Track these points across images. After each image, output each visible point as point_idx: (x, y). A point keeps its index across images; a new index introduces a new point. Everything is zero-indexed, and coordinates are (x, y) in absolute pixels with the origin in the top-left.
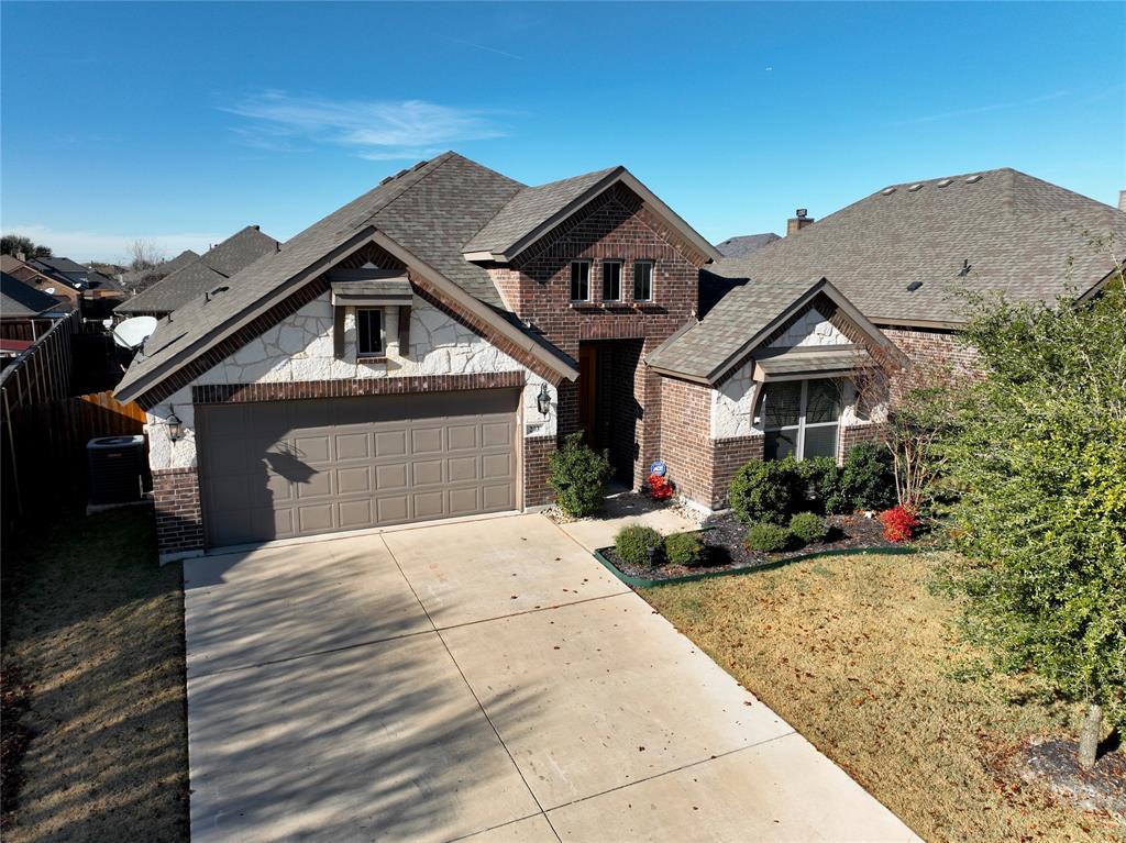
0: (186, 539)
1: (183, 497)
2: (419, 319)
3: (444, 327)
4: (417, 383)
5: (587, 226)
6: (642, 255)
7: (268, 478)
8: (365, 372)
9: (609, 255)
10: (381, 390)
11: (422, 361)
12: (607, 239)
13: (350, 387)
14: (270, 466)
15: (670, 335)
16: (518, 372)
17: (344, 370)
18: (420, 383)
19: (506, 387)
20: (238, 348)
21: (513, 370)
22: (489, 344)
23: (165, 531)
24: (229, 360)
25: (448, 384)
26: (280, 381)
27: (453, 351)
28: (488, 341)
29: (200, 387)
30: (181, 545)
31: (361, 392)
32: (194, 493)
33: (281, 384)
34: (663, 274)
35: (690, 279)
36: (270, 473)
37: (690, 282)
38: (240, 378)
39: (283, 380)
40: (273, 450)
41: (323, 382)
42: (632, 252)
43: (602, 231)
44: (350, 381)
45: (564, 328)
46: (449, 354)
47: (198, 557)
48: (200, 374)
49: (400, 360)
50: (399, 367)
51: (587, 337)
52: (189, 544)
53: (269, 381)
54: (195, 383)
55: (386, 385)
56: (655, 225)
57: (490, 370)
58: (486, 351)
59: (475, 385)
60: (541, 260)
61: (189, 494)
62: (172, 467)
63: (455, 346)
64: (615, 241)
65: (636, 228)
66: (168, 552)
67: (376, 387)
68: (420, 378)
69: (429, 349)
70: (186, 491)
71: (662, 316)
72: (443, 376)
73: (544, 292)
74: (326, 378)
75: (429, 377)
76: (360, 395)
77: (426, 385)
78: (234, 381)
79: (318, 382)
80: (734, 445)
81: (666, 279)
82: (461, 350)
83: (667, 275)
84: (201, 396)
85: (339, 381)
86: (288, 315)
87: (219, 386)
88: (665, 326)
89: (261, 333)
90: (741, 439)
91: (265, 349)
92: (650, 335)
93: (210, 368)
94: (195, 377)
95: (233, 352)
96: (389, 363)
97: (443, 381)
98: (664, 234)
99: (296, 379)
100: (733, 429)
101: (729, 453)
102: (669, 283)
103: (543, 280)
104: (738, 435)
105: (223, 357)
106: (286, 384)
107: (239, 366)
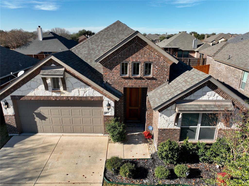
0: (14, 131)
1: (12, 121)
2: (69, 80)
3: (76, 83)
4: (69, 98)
5: (126, 51)
6: (147, 60)
7: (35, 118)
8: (54, 94)
9: (134, 60)
10: (59, 99)
11: (71, 92)
12: (134, 56)
13: (51, 98)
14: (35, 115)
15: (157, 87)
16: (101, 97)
17: (48, 93)
18: (70, 98)
19: (97, 101)
20: (20, 87)
21: (99, 96)
22: (91, 88)
23: (9, 129)
24: (18, 89)
25: (79, 99)
26: (32, 95)
27: (80, 90)
28: (91, 87)
29: (12, 96)
30: (13, 132)
31: (54, 99)
32: (14, 121)
33: (32, 96)
34: (155, 67)
35: (166, 69)
36: (35, 117)
37: (166, 70)
38: (22, 94)
39: (33, 95)
40: (36, 112)
41: (43, 96)
42: (143, 59)
43: (132, 53)
44: (50, 96)
45: (118, 83)
46: (79, 90)
47: (17, 135)
48: (12, 93)
49: (64, 91)
50: (64, 93)
51: (126, 86)
52: (14, 132)
53: (29, 95)
54: (11, 95)
55: (60, 98)
56: (153, 50)
57: (92, 95)
58: (90, 90)
59: (87, 99)
60: (110, 62)
61: (13, 121)
62: (8, 114)
63: (81, 88)
64: (137, 56)
65: (145, 51)
66: (10, 134)
67: (58, 98)
68: (70, 97)
69: (73, 89)
70: (12, 120)
71: (154, 81)
72: (77, 97)
73: (111, 72)
74: (44, 95)
75: (73, 96)
76: (54, 100)
77: (72, 99)
78: (20, 95)
79: (42, 96)
80: (167, 131)
81: (156, 68)
82: (82, 90)
83: (157, 67)
84: (13, 98)
85: (47, 96)
86: (32, 78)
87: (17, 96)
88: (156, 84)
89: (26, 83)
90: (170, 129)
91: (27, 87)
92: (149, 86)
93: (14, 91)
94: (11, 93)
95: (19, 88)
96: (61, 92)
97: (77, 98)
98: (156, 53)
99: (36, 95)
100: (167, 126)
101: (164, 133)
102: (158, 70)
103: (111, 69)
104: (169, 128)
105: (17, 89)
106: (33, 96)
107: (21, 91)
